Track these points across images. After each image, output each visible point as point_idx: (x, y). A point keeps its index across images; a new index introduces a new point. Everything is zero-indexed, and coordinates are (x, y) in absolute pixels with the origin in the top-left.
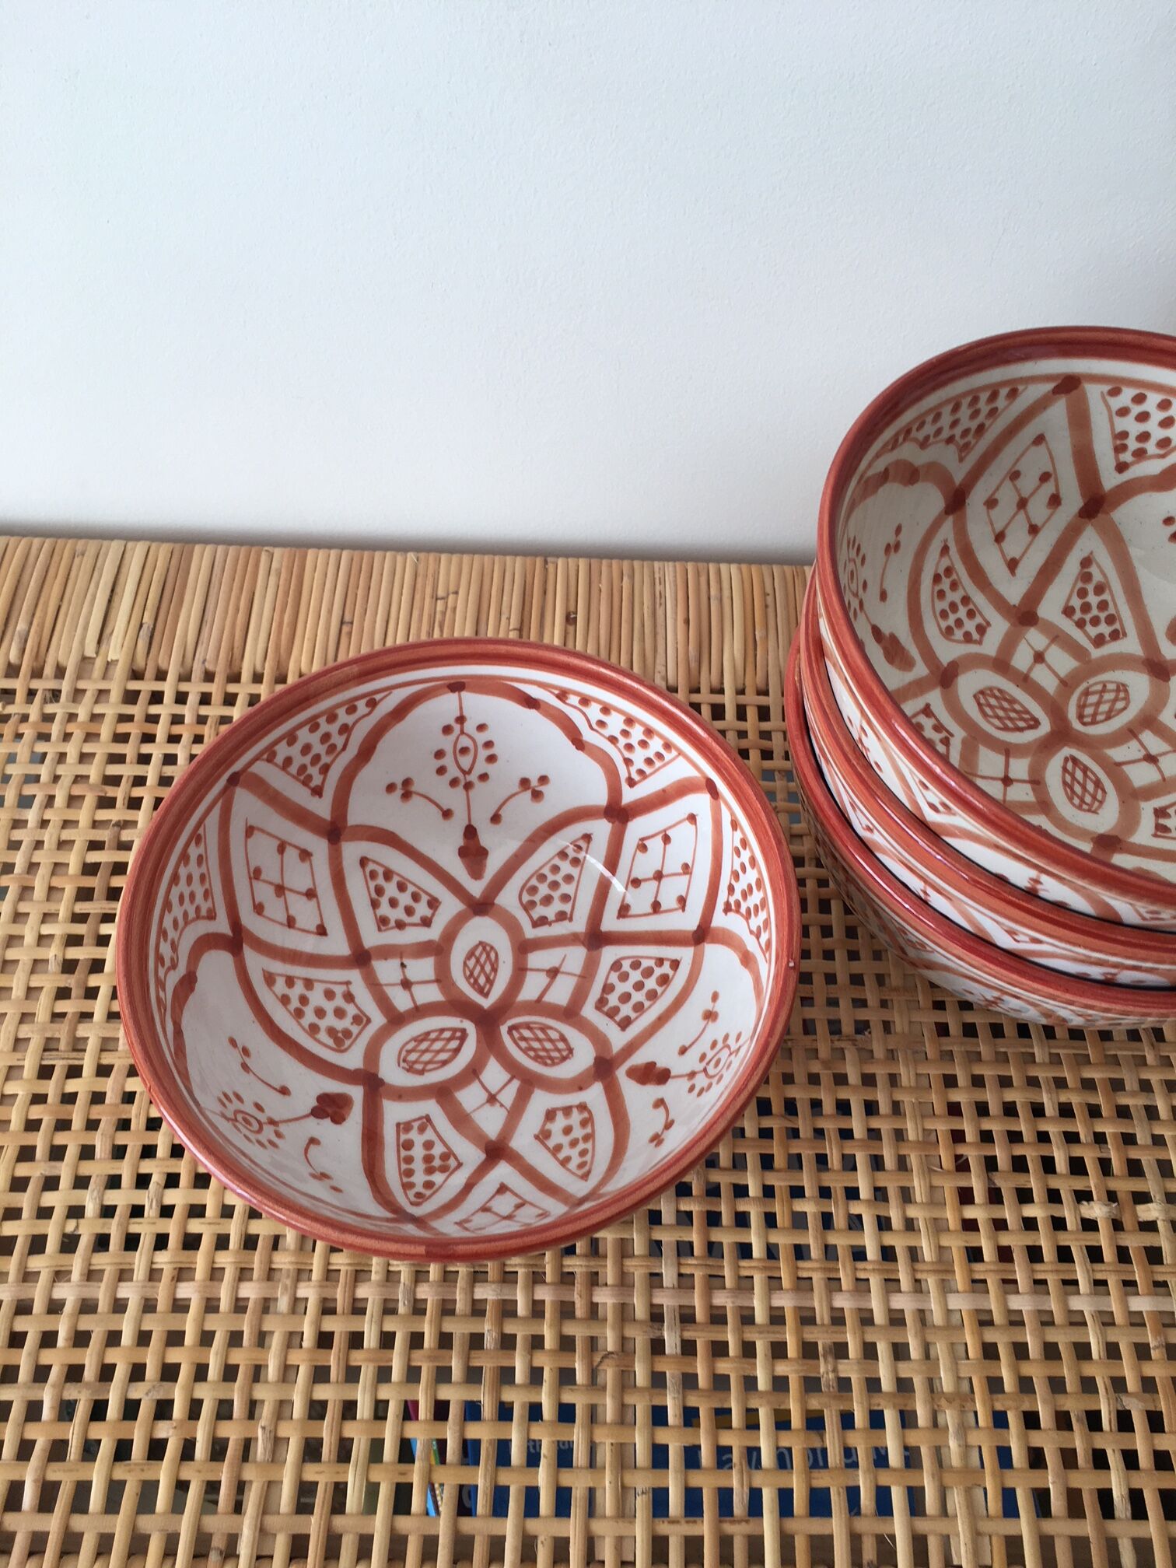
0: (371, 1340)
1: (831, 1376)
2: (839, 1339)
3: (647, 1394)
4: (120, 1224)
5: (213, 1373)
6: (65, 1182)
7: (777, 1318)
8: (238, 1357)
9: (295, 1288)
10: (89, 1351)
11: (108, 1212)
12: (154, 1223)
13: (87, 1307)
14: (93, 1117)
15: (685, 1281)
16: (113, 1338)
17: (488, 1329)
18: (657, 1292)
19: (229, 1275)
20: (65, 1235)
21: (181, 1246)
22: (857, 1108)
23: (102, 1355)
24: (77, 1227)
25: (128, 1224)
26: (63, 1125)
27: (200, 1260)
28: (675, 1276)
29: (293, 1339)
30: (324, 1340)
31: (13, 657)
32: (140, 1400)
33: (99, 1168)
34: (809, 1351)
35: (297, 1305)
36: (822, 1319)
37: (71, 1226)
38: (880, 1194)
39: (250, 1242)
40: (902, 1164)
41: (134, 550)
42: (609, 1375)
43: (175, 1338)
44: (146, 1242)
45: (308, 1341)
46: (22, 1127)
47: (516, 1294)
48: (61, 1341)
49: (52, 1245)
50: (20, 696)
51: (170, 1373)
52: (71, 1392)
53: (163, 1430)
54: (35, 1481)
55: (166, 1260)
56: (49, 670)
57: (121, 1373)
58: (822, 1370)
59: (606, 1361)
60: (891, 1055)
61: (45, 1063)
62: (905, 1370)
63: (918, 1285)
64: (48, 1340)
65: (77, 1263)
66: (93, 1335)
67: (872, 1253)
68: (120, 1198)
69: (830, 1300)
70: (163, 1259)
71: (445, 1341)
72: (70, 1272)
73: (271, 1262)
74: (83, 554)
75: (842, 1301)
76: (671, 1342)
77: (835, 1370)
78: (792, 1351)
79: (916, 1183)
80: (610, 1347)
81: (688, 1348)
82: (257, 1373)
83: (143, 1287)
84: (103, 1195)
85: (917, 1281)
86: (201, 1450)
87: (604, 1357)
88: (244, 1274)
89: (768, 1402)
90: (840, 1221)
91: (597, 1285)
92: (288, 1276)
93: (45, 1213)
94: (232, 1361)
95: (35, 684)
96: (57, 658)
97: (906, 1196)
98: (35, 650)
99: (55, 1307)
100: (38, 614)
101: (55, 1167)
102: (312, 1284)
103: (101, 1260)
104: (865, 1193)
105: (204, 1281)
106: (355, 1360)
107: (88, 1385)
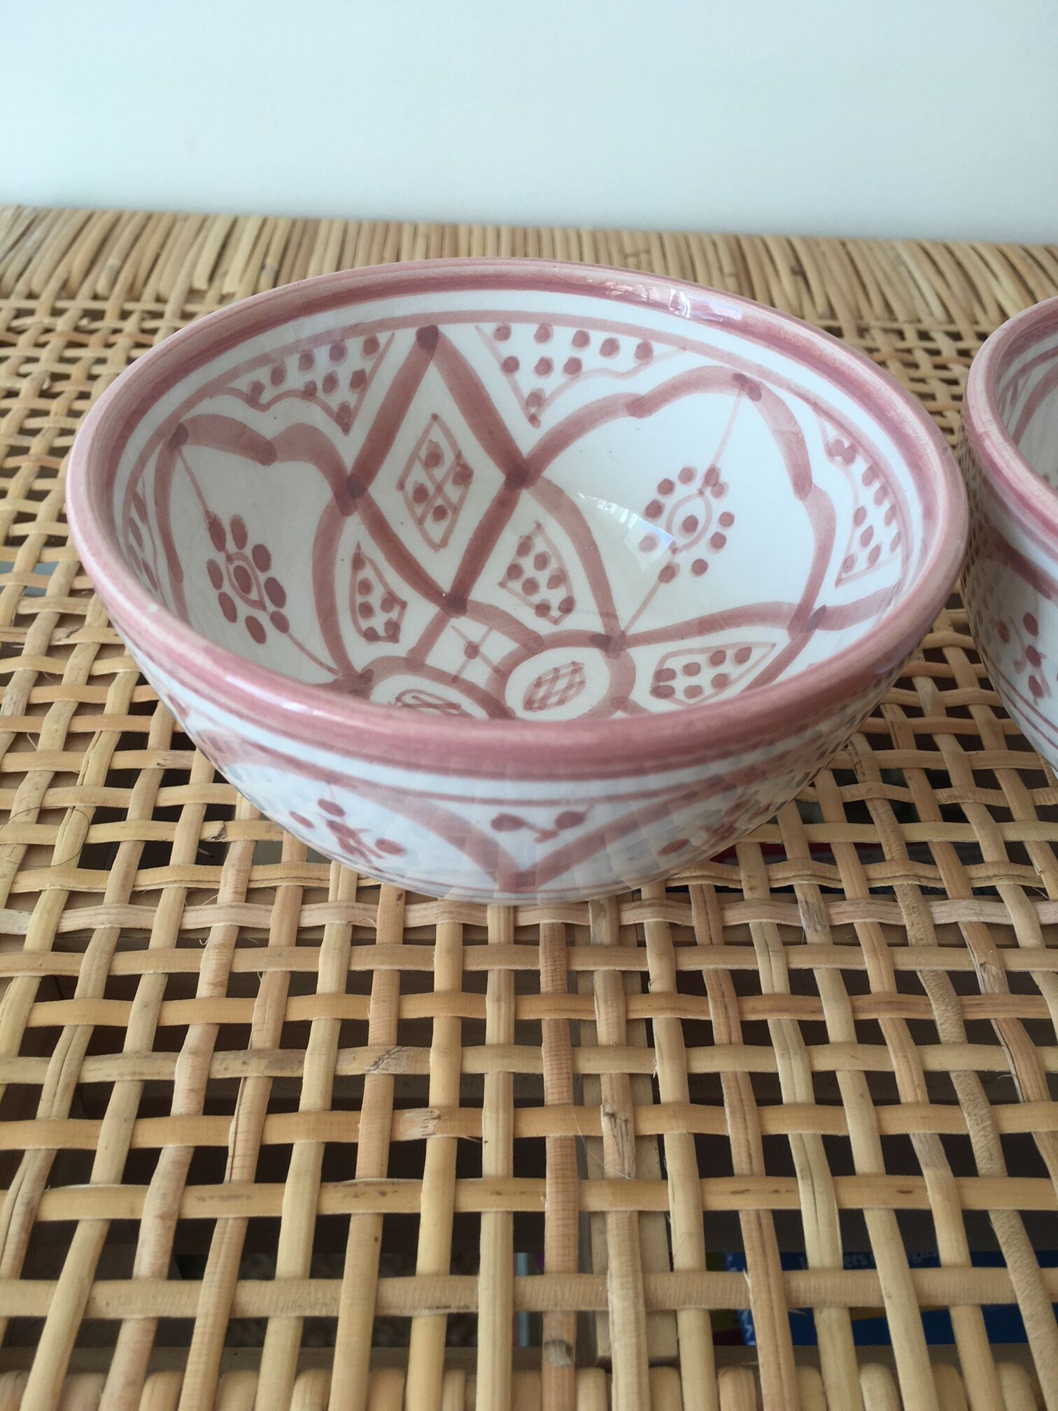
10: (257, 1001)
48: (204, 989)
53: (413, 1126)
54: (163, 1217)
57: (321, 1034)
66: (264, 981)
86: (494, 1159)
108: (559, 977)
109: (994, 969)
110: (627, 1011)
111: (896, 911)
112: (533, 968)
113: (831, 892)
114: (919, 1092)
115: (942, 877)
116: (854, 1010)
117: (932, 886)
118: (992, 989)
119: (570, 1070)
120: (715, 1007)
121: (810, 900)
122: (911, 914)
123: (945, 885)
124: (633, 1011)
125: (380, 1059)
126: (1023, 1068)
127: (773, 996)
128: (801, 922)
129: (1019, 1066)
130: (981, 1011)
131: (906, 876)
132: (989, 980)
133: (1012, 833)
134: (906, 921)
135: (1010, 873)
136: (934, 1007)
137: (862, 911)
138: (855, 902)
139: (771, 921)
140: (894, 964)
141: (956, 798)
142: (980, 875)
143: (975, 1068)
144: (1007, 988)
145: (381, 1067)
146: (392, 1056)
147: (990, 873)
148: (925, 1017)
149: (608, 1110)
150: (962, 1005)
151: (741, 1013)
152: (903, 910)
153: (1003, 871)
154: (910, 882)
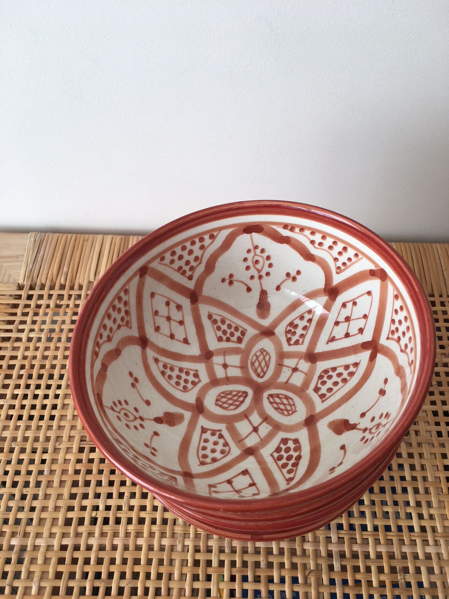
0: (215, 563)
1: (403, 581)
2: (405, 565)
3: (328, 588)
4: (113, 513)
5: (153, 576)
6: (91, 496)
7: (379, 556)
8: (162, 570)
9: (184, 541)
11: (108, 508)
12: (127, 513)
13: (102, 548)
14: (101, 468)
15: (341, 540)
16: (113, 561)
17: (262, 559)
18: (329, 545)
19: (157, 535)
20: (92, 518)
21: (137, 523)
22: (406, 467)
23: (108, 568)
24: (96, 514)
25: (117, 513)
26: (89, 472)
27: (146, 528)
28: (337, 538)
29: (184, 563)
30: (196, 563)
31: (62, 282)
32: (124, 587)
33: (104, 490)
34: (393, 570)
35: (185, 548)
36: (398, 557)
37: (94, 514)
38: (418, 504)
39: (165, 521)
40: (427, 491)
41: (107, 238)
42: (312, 580)
43: (137, 562)
44: (124, 521)
45: (190, 564)
46: (73, 473)
47: (272, 545)
49: (87, 522)
50: (66, 297)
51: (136, 576)
52: (97, 583)
55: (132, 529)
56: (76, 287)
58: (399, 578)
59: (311, 574)
60: (419, 445)
61: (81, 446)
62: (433, 579)
63: (436, 543)
64: (87, 561)
65: (97, 529)
67: (417, 529)
68: (113, 502)
69: (401, 549)
70: (131, 528)
71: (245, 564)
72: (95, 533)
73: (173, 530)
74: (87, 240)
75: (405, 549)
76: (337, 566)
77: (404, 578)
78: (386, 570)
79: (433, 499)
80: (312, 568)
81: (344, 569)
82: (170, 577)
83: (124, 540)
84: (106, 501)
85: (436, 541)
87: (310, 572)
88: (163, 535)
89: (378, 592)
90: (402, 515)
91: (305, 541)
92: (181, 536)
93: (84, 508)
94: (160, 571)
95: (71, 292)
96: (79, 282)
97: (429, 504)
98: (71, 278)
99: (89, 548)
100: (71, 265)
101: (86, 489)
102: (190, 539)
103: (106, 528)
104: (412, 503)
105: (147, 537)
106: (209, 572)
107: (103, 581)
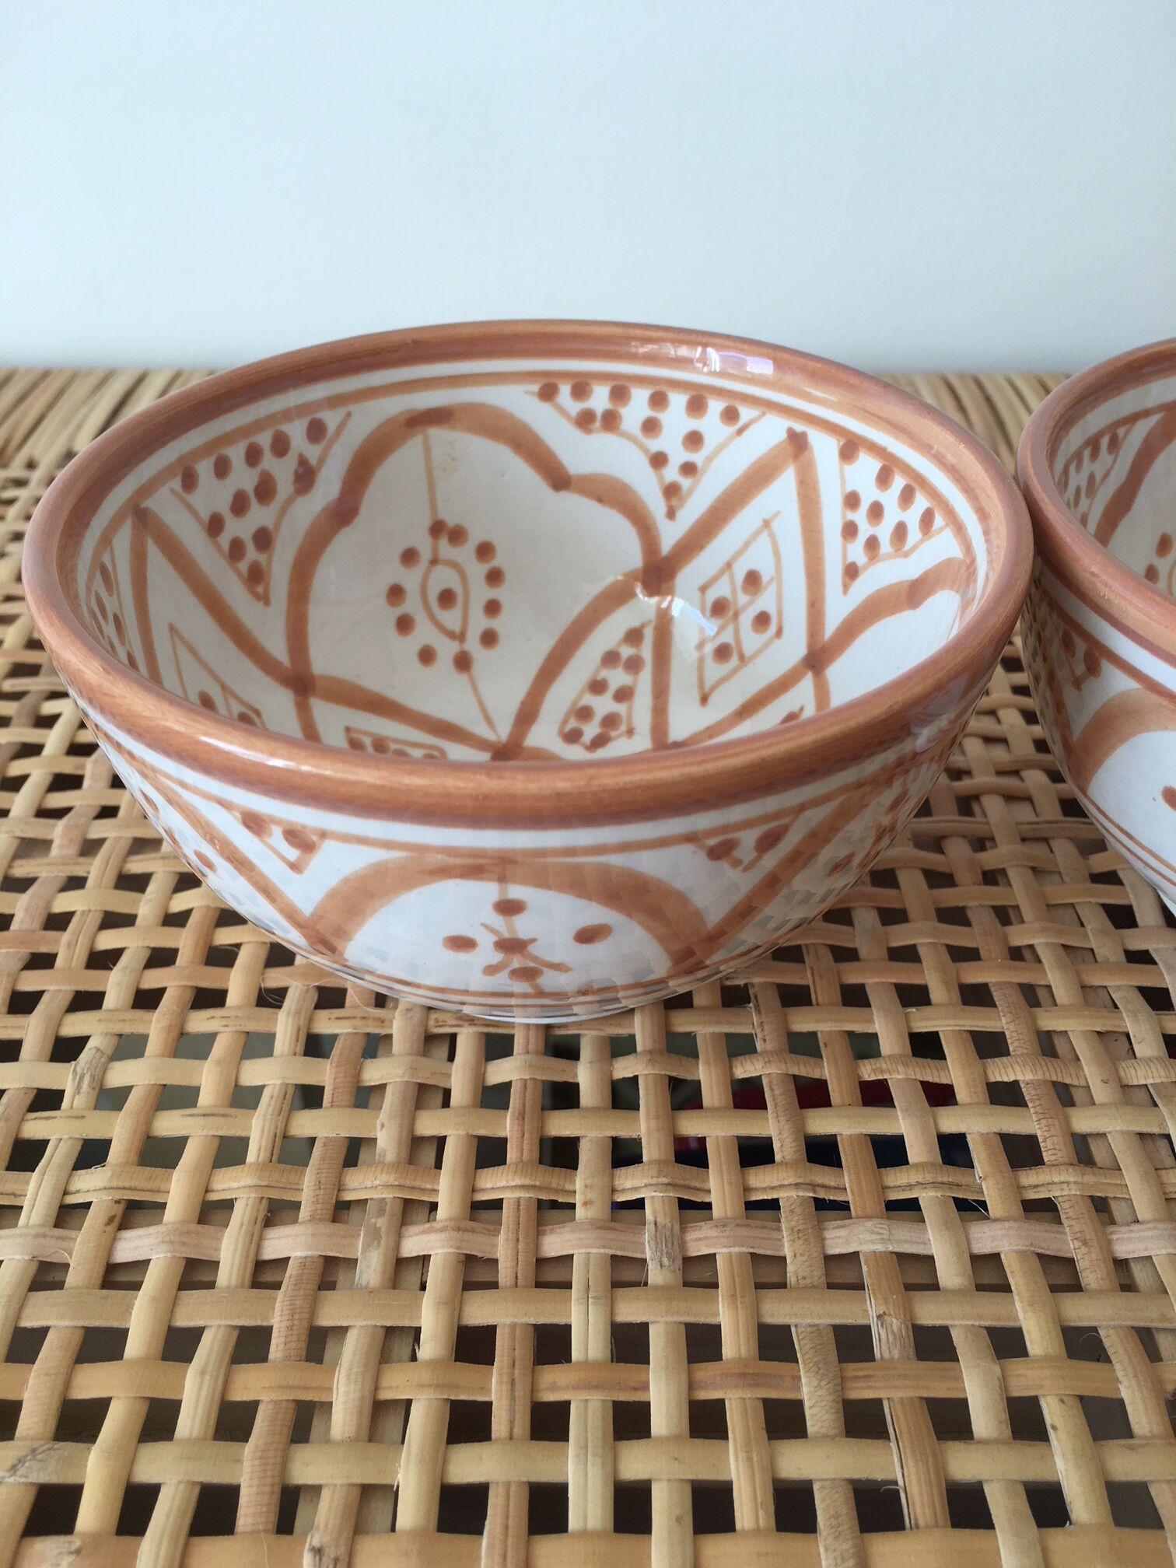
108: (295, 1338)
109: (895, 1324)
110: (376, 1388)
111: (775, 1235)
112: (265, 1324)
113: (692, 1208)
114: (761, 1513)
115: (847, 1185)
116: (691, 1386)
117: (832, 1198)
118: (890, 1352)
119: (277, 1480)
120: (500, 1383)
121: (660, 1220)
122: (794, 1241)
123: (850, 1198)
124: (384, 1388)
125: (20, 1461)
126: (914, 1478)
127: (586, 1364)
128: (643, 1252)
129: (909, 1472)
130: (870, 1387)
131: (796, 1184)
132: (888, 1340)
133: (950, 1121)
134: (787, 1251)
135: (939, 1179)
136: (804, 1380)
137: (728, 1237)
138: (723, 1224)
139: (602, 1251)
140: (759, 1315)
141: (882, 1072)
142: (899, 1182)
143: (848, 1476)
144: (912, 1352)
145: (19, 1473)
146: (39, 1457)
147: (913, 1181)
148: (791, 1396)
149: (316, 1543)
150: (843, 1379)
151: (533, 1389)
152: (785, 1234)
153: (929, 1177)
154: (801, 1194)
